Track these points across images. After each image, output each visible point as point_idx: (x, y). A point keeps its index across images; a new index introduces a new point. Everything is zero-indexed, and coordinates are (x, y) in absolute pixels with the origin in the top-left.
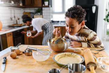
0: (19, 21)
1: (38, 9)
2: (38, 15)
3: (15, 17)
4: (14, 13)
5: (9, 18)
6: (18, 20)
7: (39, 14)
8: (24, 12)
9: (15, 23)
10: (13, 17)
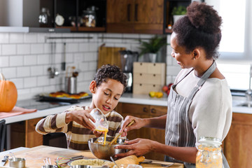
0: (76, 82)
1: (153, 40)
2: (150, 61)
3: (64, 66)
4: (64, 53)
5: (43, 70)
6: (72, 79)
7: (154, 56)
8: (102, 47)
9: (63, 87)
10: (59, 67)
